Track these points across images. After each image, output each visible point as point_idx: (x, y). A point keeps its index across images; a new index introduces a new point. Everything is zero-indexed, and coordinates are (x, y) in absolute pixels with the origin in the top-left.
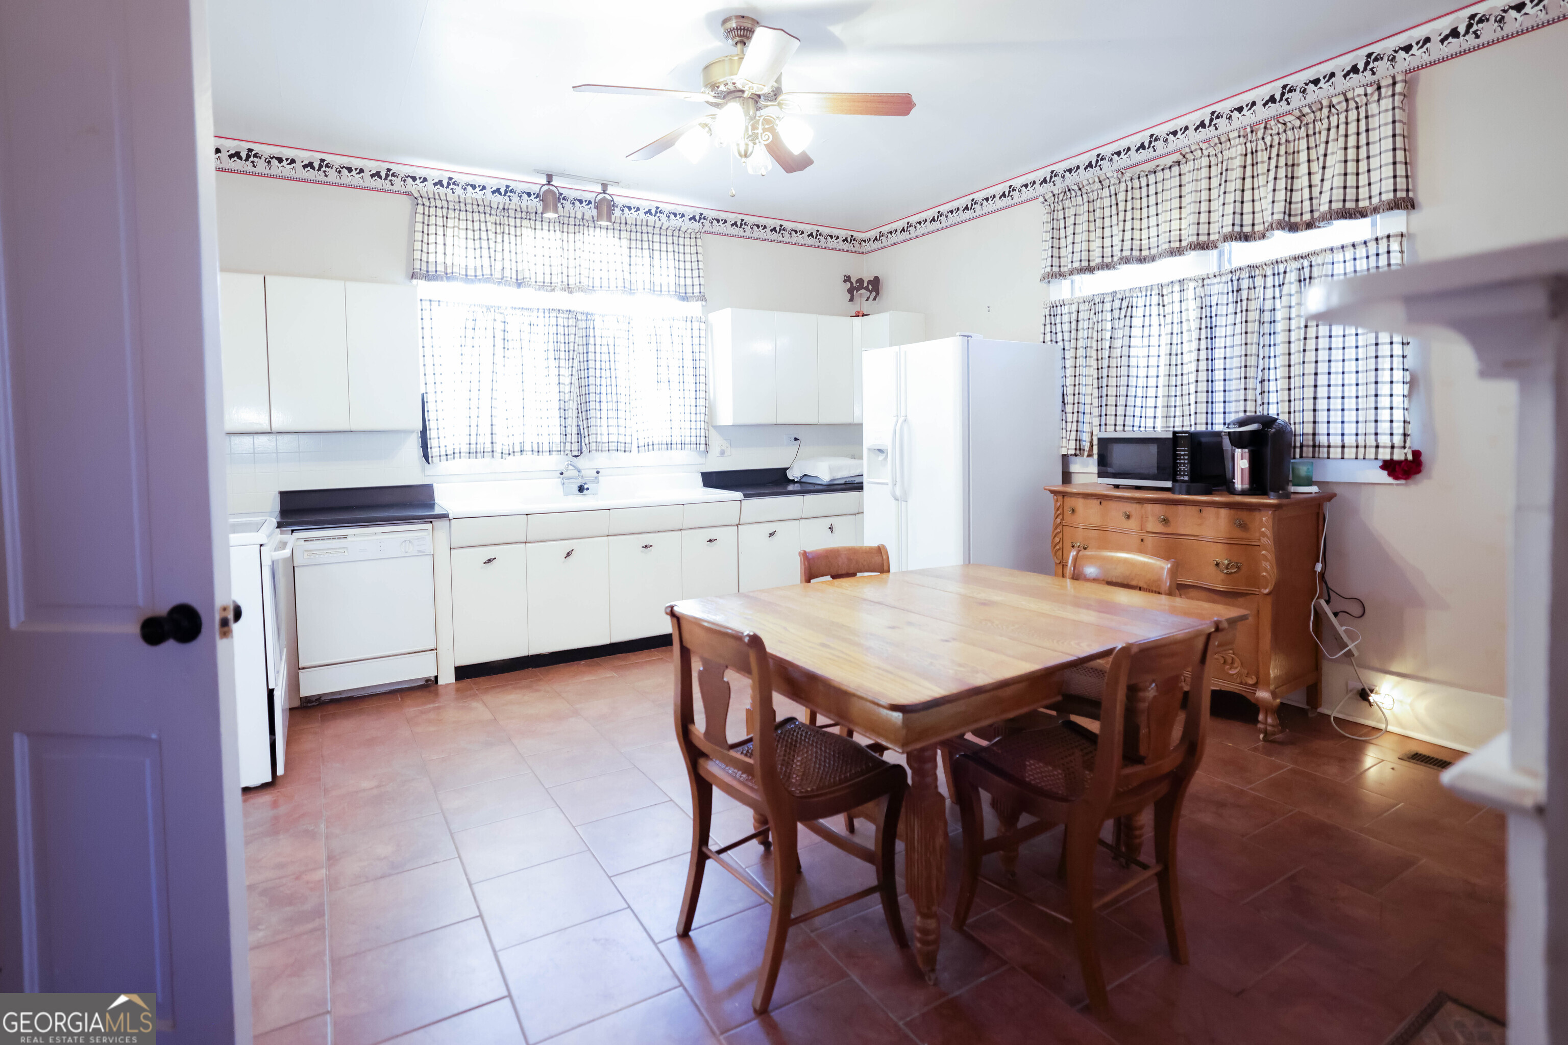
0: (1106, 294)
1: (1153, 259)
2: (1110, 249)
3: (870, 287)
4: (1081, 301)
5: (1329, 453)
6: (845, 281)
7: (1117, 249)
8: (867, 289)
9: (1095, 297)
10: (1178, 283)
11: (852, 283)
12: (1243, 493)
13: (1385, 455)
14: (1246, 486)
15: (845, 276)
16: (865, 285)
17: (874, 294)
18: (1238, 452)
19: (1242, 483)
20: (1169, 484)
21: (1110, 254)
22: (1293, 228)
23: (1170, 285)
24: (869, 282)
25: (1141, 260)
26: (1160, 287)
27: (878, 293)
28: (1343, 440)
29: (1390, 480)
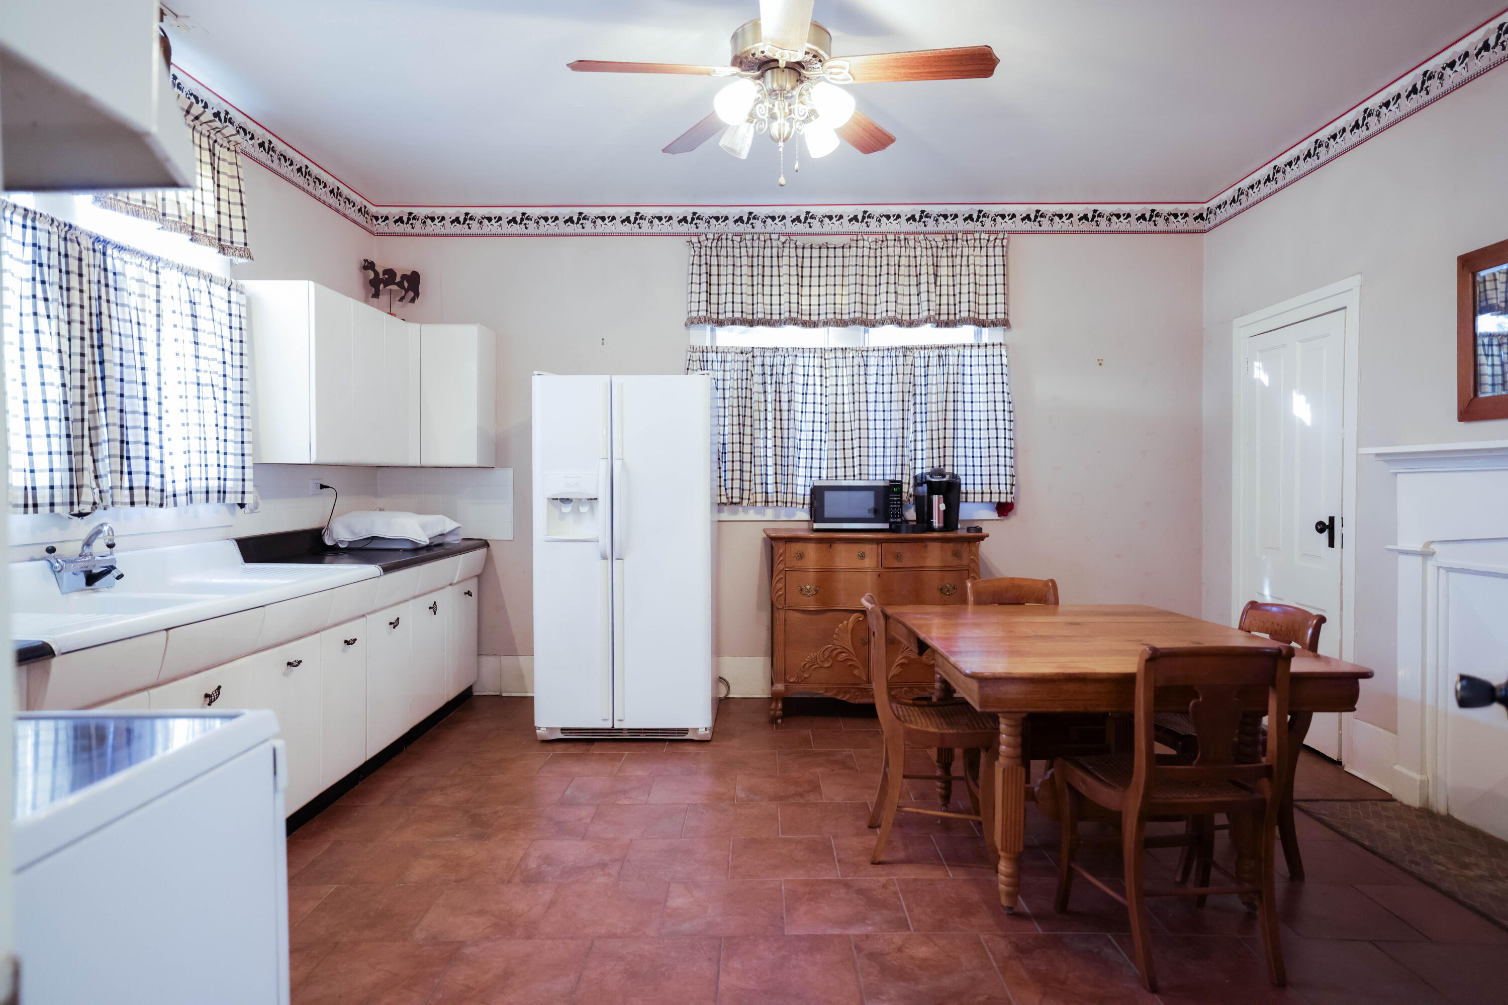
0: (768, 349)
1: (815, 325)
2: (778, 307)
3: (406, 284)
4: (739, 351)
5: (966, 498)
6: (365, 268)
7: (785, 307)
8: (400, 285)
9: (755, 350)
10: (841, 351)
11: (376, 273)
12: (940, 530)
13: (995, 498)
14: (942, 525)
15: (366, 261)
16: (398, 279)
17: (411, 294)
18: (935, 498)
19: (939, 523)
20: (886, 526)
21: (778, 312)
22: (939, 324)
23: (833, 351)
24: (404, 277)
25: (805, 324)
26: (823, 351)
27: (417, 294)
28: (982, 489)
29: (998, 518)
